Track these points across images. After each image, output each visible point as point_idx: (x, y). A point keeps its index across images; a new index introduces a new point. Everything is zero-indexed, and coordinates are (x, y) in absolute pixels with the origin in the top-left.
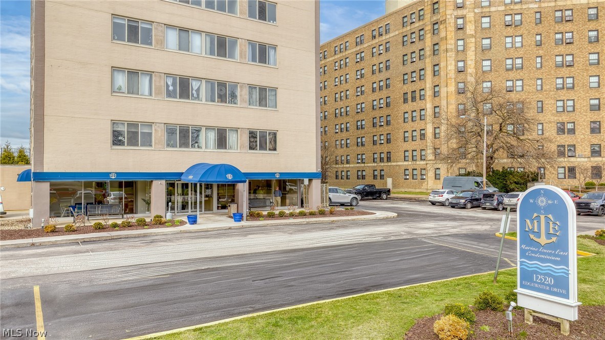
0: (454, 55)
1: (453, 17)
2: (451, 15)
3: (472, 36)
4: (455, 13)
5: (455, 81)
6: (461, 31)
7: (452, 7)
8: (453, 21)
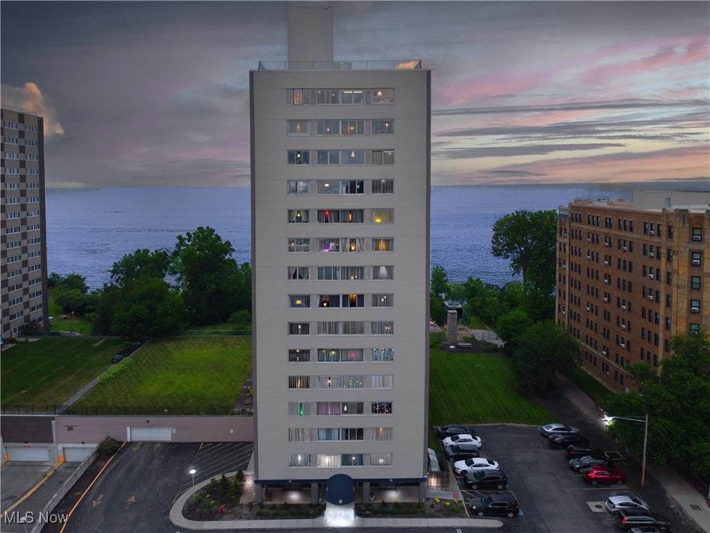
0: (686, 293)
1: (688, 250)
2: (685, 248)
4: (691, 246)
5: (687, 322)
6: (697, 268)
7: (687, 240)
8: (686, 255)
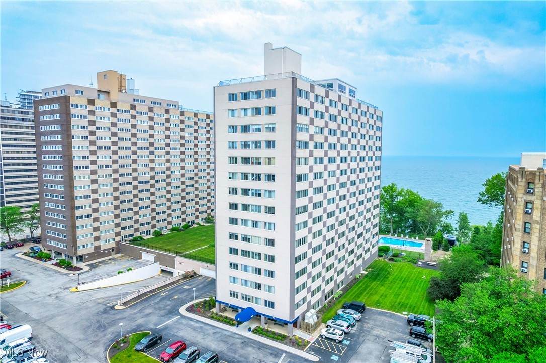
0: (521, 236)
1: (524, 201)
2: (522, 198)
3: (538, 223)
4: (526, 198)
5: (520, 259)
6: (529, 216)
7: (523, 192)
8: (522, 204)
